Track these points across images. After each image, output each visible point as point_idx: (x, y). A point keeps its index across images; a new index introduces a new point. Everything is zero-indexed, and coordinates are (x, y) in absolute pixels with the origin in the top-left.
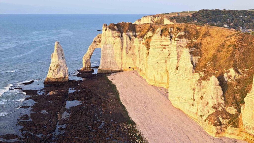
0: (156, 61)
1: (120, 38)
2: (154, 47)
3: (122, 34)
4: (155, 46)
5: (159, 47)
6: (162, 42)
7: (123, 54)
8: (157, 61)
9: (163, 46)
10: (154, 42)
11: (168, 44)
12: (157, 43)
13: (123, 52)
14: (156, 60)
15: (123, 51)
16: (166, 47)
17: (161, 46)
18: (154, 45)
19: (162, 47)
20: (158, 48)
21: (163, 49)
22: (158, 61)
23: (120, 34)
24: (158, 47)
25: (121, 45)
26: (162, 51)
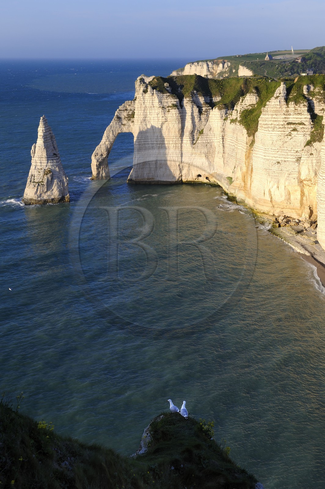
0: (274, 158)
1: (178, 109)
2: (271, 128)
3: (181, 101)
4: (273, 126)
5: (281, 126)
6: (288, 116)
7: (184, 145)
8: (277, 159)
9: (292, 126)
10: (270, 116)
11: (303, 120)
12: (276, 119)
13: (184, 142)
14: (276, 156)
15: (184, 139)
16: (299, 127)
17: (286, 126)
18: (270, 123)
19: (289, 126)
20: (280, 130)
21: (292, 132)
22: (279, 160)
23: (177, 100)
24: (280, 128)
25: (180, 125)
26: (290, 137)
